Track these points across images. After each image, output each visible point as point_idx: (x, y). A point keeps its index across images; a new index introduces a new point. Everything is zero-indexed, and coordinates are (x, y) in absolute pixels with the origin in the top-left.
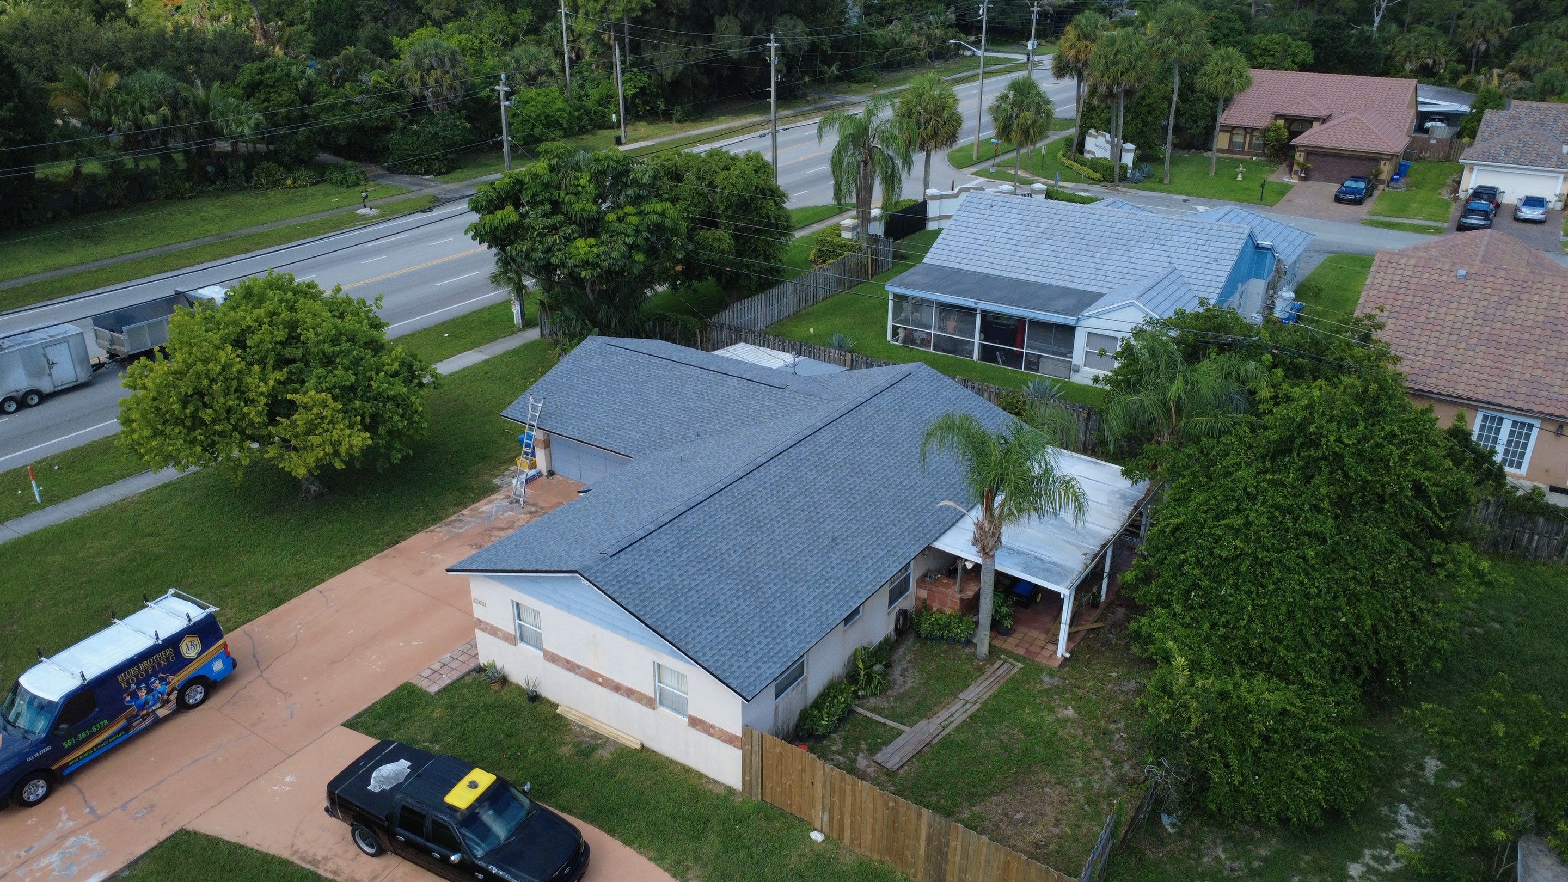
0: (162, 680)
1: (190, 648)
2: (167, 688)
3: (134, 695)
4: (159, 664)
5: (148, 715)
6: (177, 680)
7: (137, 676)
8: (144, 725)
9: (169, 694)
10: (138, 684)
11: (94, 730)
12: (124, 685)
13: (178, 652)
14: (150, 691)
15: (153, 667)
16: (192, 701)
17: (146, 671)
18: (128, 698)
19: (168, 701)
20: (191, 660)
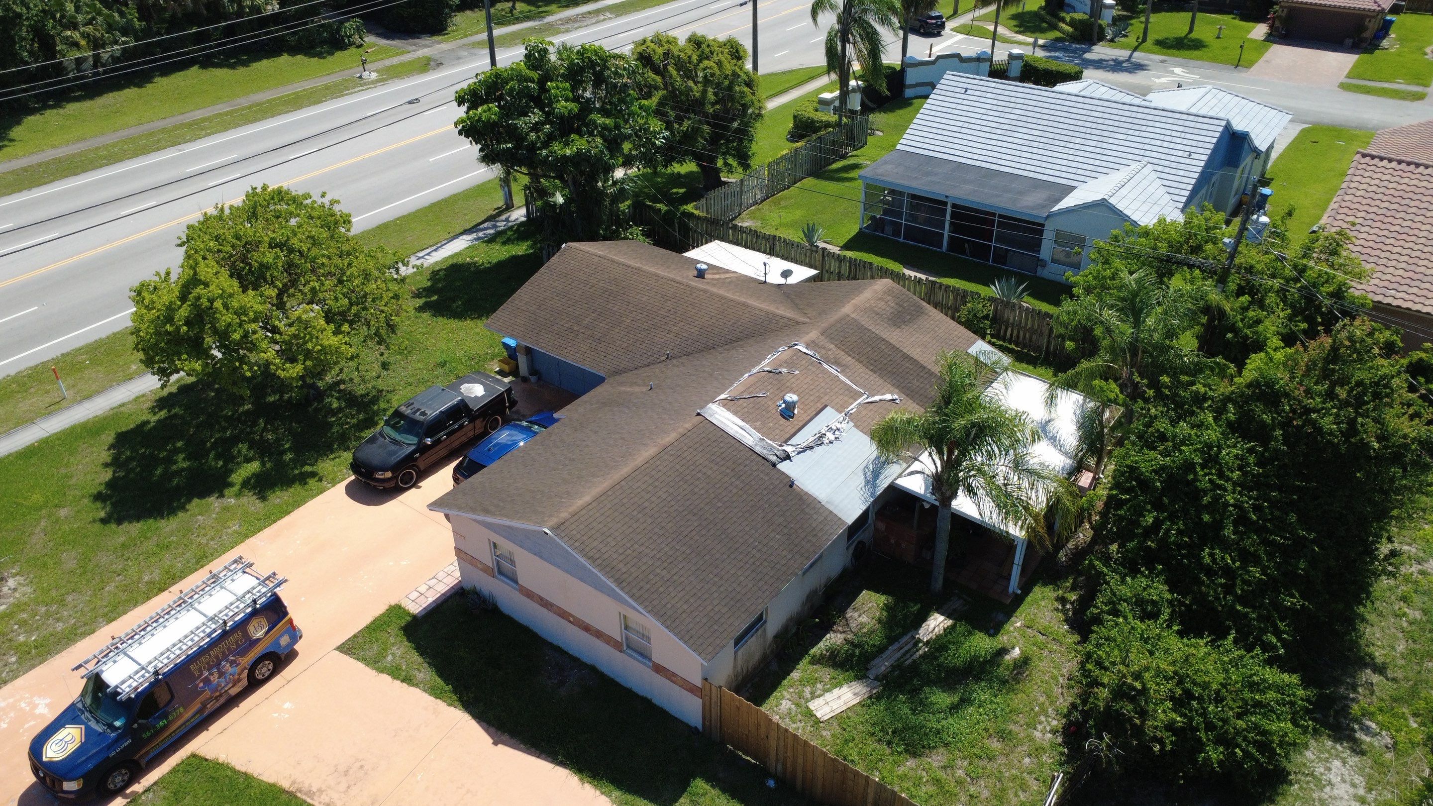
0: (232, 663)
1: (258, 630)
2: (237, 670)
3: (207, 681)
4: (229, 648)
5: (221, 695)
6: (247, 660)
7: (208, 663)
8: (218, 705)
9: (239, 674)
10: (210, 669)
11: (171, 718)
12: (197, 674)
13: (246, 635)
14: (221, 674)
15: (223, 652)
16: (260, 677)
17: (217, 657)
18: (201, 685)
19: (239, 680)
20: (258, 640)
